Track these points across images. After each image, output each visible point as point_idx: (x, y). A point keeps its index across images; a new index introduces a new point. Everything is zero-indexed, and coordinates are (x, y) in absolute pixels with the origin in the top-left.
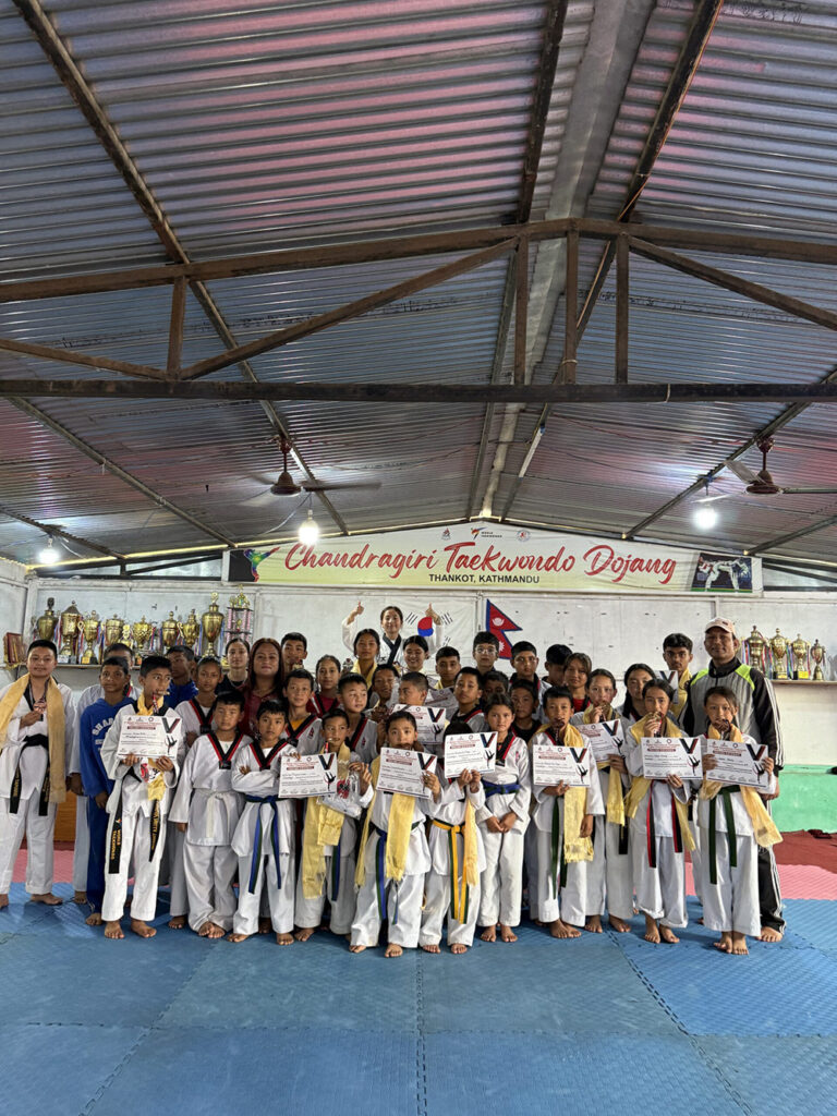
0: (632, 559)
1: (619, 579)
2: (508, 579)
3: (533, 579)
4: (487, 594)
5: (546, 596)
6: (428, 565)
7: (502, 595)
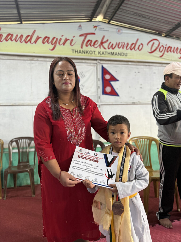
0: (168, 46)
1: (162, 56)
2: (113, 54)
3: (124, 54)
4: (102, 62)
5: (130, 63)
6: (71, 44)
7: (109, 62)
